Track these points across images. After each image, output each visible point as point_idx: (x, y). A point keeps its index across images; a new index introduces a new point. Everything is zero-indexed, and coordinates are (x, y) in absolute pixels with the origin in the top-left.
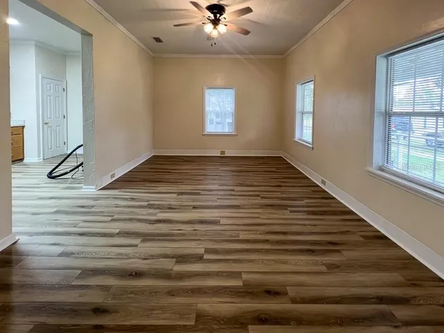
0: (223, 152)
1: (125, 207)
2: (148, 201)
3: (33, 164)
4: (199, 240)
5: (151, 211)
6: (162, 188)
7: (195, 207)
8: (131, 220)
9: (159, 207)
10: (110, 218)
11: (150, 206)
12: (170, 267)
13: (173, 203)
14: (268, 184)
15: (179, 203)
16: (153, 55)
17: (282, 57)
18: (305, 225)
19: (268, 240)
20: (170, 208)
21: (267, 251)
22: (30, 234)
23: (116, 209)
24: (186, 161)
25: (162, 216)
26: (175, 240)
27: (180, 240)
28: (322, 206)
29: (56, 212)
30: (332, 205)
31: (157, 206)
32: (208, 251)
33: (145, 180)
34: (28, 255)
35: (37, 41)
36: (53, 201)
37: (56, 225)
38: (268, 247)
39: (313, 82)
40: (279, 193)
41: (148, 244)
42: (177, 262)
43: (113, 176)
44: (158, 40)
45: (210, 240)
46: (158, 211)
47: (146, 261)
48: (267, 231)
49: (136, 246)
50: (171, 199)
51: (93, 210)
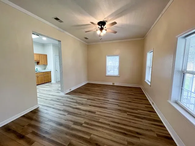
0: (113, 84)
1: (69, 101)
2: (76, 100)
3: (53, 83)
4: (85, 118)
5: (76, 104)
6: (84, 96)
7: (90, 105)
8: (68, 106)
9: (79, 103)
10: (63, 104)
11: (76, 102)
12: (70, 125)
13: (84, 102)
14: (125, 100)
15: (86, 103)
16: (87, 44)
17: (143, 39)
18: (130, 122)
19: (109, 124)
20: (82, 104)
21: (107, 129)
22: (43, 105)
23: (66, 101)
24: (98, 86)
25: (78, 106)
26: (77, 116)
27: (79, 117)
28: (145, 115)
29: (51, 100)
30: (151, 115)
31: (78, 103)
32: (85, 123)
33: (80, 92)
34: (39, 111)
35: (52, 43)
36: (52, 96)
37: (49, 104)
38: (108, 127)
39: (152, 52)
40: (128, 105)
41: (69, 116)
42: (74, 124)
43: (70, 90)
44: (86, 38)
45: (88, 119)
46: (78, 104)
47: (65, 121)
48: (111, 120)
49: (65, 115)
50: (84, 101)
51: (60, 101)
